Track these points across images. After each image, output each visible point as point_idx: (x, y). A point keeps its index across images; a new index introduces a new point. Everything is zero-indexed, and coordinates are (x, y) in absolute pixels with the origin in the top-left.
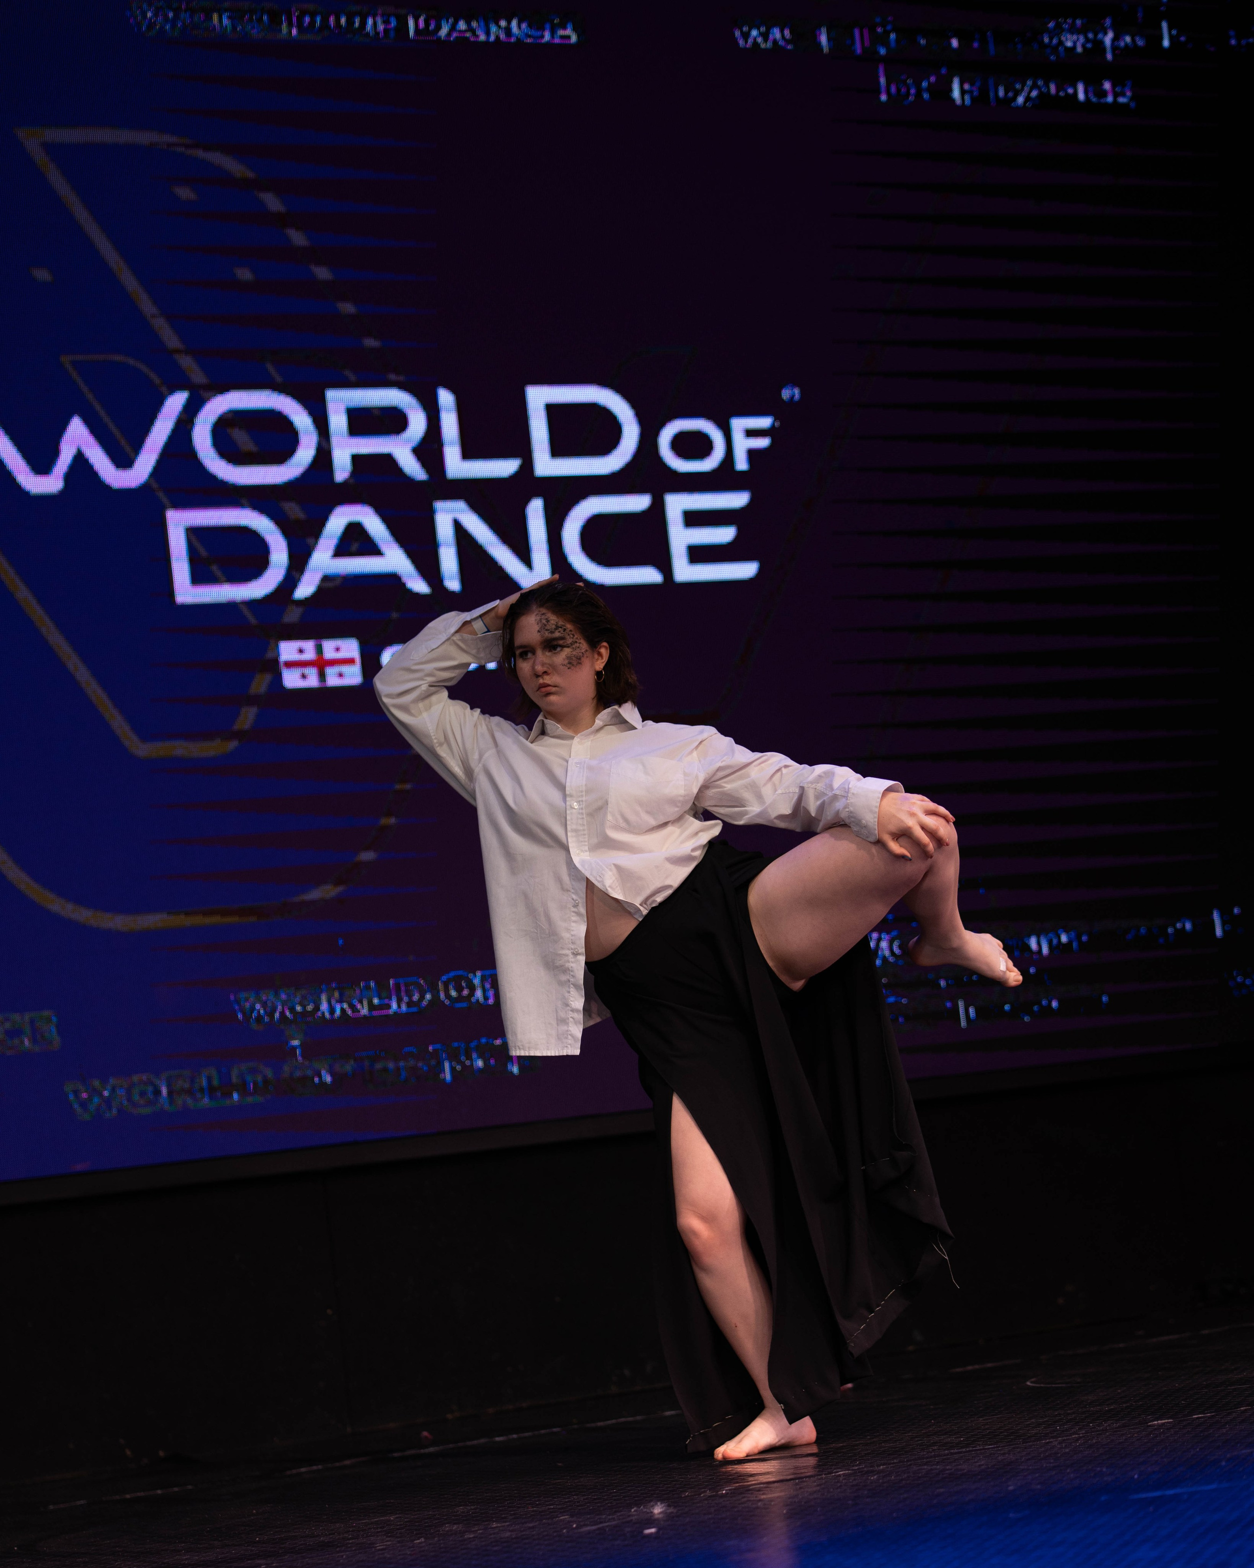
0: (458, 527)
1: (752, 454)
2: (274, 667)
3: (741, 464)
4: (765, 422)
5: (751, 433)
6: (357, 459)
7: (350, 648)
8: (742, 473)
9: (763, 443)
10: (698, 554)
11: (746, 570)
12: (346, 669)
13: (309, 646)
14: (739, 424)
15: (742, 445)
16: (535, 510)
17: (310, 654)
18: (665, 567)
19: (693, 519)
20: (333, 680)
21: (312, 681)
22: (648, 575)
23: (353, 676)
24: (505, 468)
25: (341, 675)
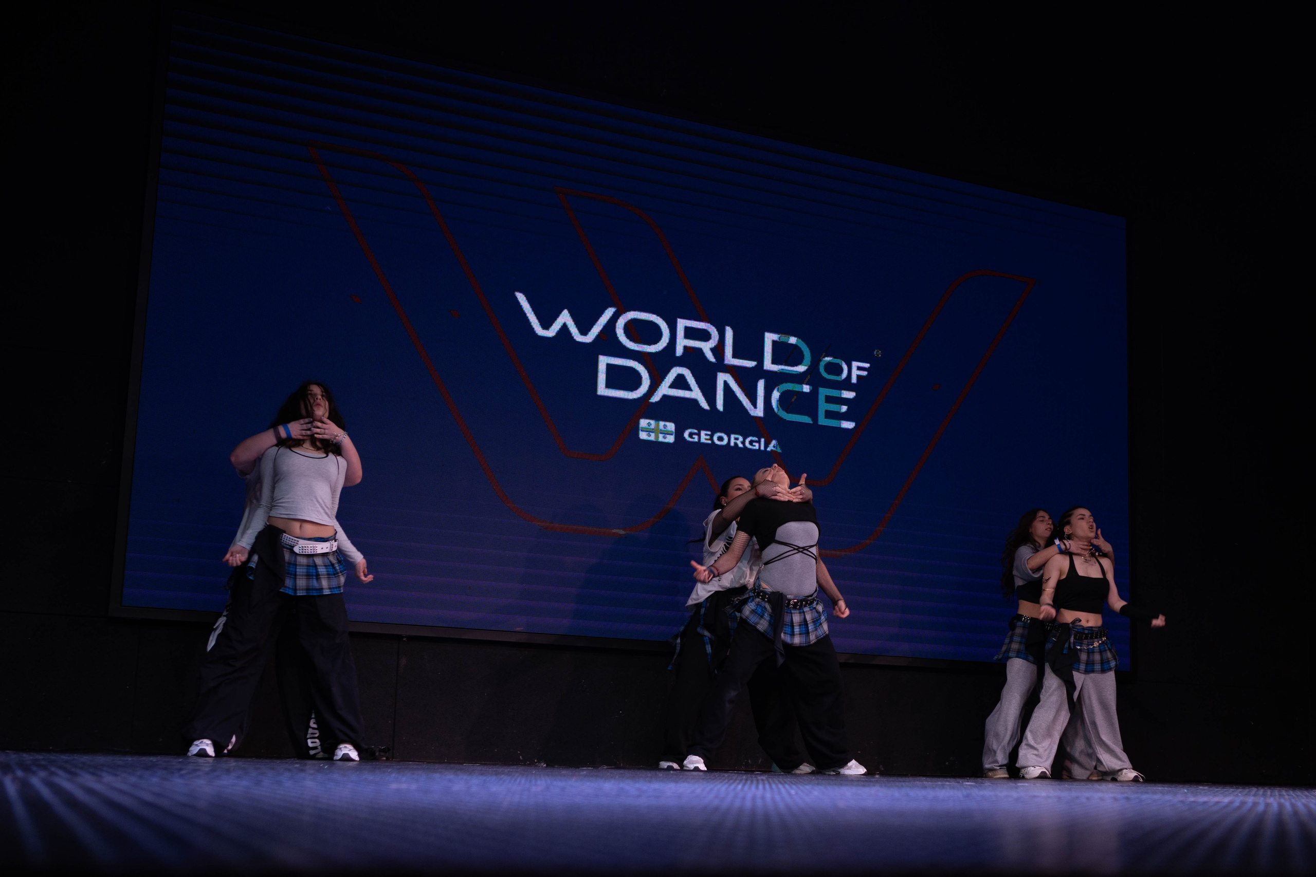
0: (726, 384)
1: (859, 377)
2: (636, 429)
3: (854, 380)
4: (867, 365)
5: (859, 368)
6: (685, 348)
7: (671, 426)
8: (854, 384)
9: (865, 373)
10: (830, 415)
11: (848, 425)
12: (668, 436)
13: (653, 422)
14: (855, 364)
15: (855, 373)
16: (761, 385)
17: (653, 426)
18: (815, 417)
19: (829, 399)
20: (661, 439)
21: (652, 438)
22: (806, 419)
23: (671, 439)
24: (750, 364)
25: (664, 438)
